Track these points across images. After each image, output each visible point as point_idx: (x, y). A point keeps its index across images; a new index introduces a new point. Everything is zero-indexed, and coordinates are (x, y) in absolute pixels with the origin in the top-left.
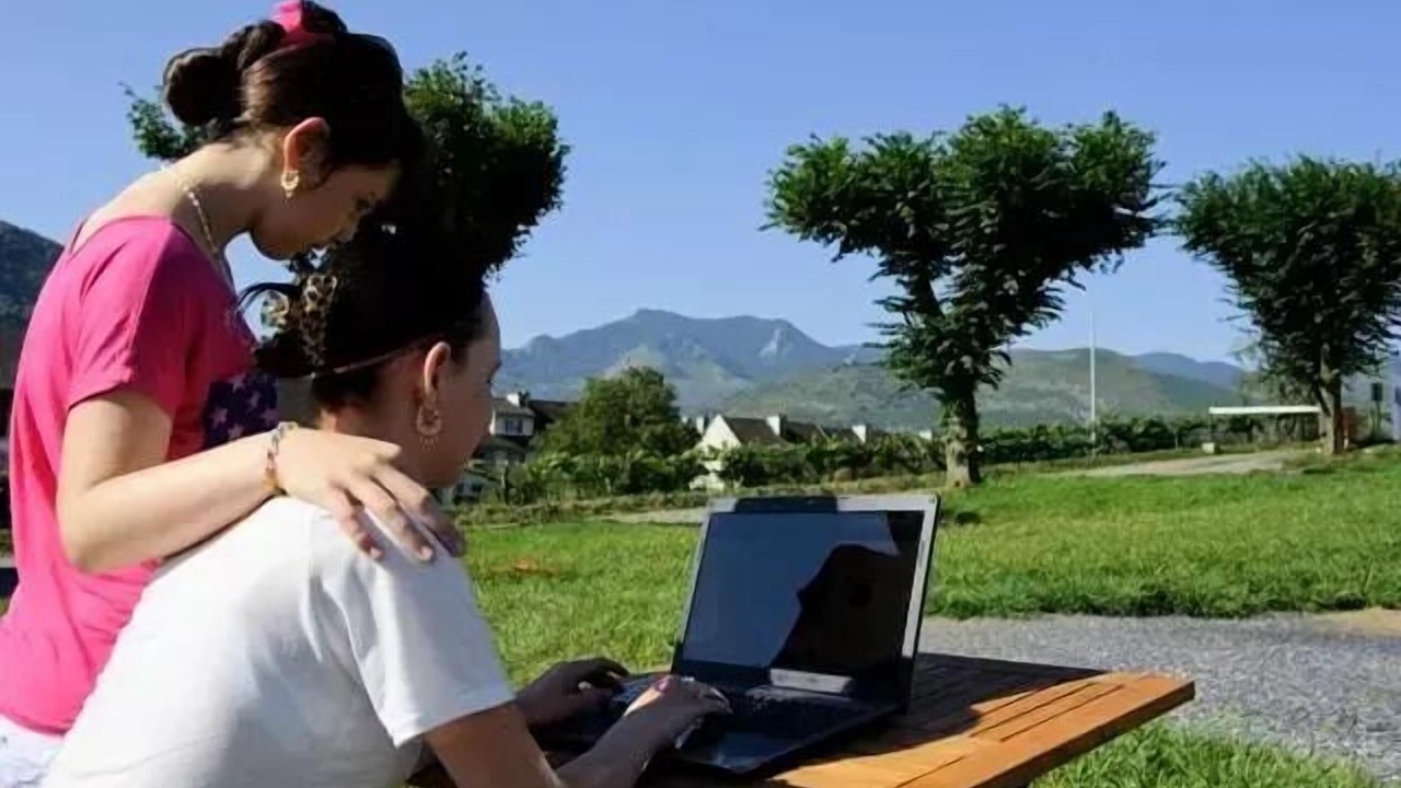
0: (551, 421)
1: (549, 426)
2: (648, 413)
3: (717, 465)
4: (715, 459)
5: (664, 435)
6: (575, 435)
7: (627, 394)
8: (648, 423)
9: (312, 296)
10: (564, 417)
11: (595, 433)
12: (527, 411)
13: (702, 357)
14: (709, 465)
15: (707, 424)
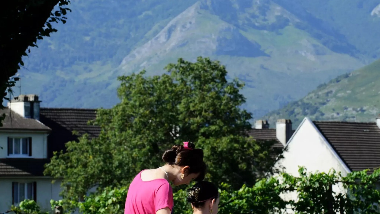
0: (75, 138)
1: (70, 145)
2: (208, 122)
3: (294, 196)
4: (291, 189)
5: (231, 151)
6: (108, 157)
7: (177, 97)
8: (207, 135)
9: (197, 191)
10: (92, 132)
11: (135, 153)
12: (39, 124)
13: (282, 23)
14: (284, 196)
15: (290, 132)
